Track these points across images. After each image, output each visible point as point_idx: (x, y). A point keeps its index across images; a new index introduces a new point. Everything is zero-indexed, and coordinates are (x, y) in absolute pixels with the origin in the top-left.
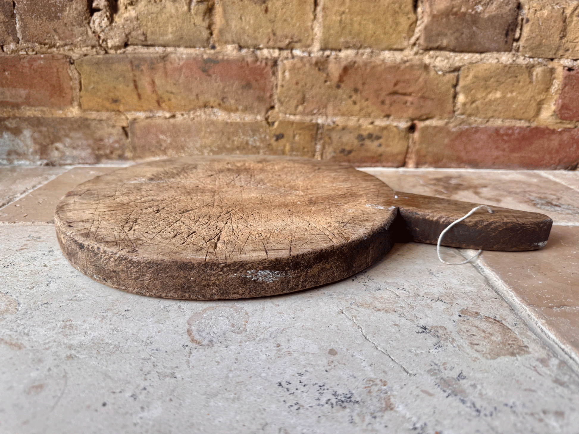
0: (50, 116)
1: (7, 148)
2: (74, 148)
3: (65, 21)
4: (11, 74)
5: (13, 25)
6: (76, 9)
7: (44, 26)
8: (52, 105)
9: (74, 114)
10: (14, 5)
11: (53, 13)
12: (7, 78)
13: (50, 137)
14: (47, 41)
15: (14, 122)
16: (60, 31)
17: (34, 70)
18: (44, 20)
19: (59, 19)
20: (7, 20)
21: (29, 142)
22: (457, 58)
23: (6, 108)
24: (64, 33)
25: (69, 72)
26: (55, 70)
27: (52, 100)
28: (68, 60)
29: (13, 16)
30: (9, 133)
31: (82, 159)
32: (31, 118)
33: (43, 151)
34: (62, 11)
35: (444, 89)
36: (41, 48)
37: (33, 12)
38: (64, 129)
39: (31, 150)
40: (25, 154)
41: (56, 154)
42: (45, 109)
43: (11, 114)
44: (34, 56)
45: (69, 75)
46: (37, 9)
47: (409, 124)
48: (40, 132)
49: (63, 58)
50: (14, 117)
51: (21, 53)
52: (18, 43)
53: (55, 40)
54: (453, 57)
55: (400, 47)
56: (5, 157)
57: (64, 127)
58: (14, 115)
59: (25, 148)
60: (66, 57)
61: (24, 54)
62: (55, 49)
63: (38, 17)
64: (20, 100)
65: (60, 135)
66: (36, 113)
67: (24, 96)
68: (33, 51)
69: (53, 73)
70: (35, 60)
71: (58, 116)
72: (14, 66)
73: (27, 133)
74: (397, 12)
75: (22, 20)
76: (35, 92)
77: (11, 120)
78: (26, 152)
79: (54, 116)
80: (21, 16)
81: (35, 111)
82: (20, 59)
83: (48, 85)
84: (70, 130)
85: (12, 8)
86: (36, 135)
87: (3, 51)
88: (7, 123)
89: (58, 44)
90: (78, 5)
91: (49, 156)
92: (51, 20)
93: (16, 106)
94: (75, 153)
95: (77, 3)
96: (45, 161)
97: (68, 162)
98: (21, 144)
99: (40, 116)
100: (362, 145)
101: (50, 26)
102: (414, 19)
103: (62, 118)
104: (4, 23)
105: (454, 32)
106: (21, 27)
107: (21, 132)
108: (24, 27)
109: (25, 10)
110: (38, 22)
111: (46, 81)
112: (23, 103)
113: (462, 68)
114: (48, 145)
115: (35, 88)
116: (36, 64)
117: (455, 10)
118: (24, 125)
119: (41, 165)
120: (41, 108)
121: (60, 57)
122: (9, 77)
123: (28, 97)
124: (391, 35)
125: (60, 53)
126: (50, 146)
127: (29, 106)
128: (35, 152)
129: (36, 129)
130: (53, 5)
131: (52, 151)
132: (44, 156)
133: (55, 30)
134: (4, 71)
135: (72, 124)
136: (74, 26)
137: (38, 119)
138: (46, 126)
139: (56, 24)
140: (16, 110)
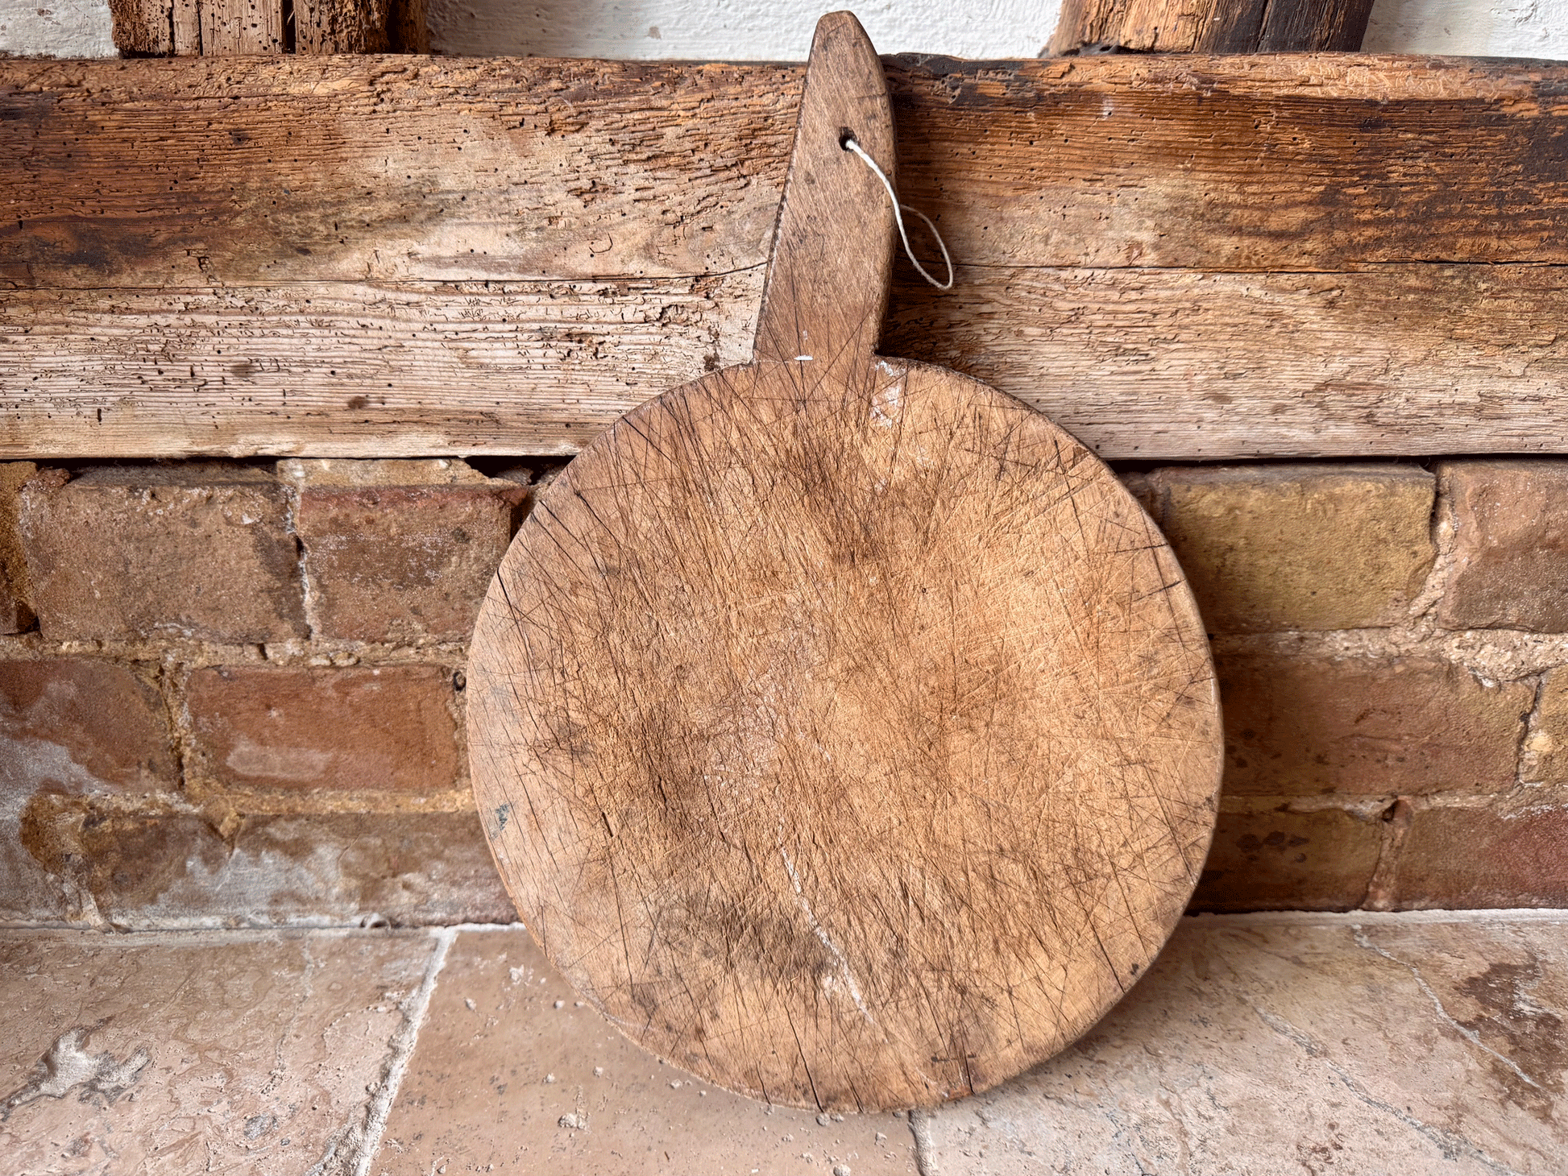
0: (392, 811)
1: (270, 888)
2: (454, 883)
3: (445, 589)
4: (288, 714)
5: (296, 594)
6: (477, 559)
7: (387, 600)
8: (400, 786)
9: (458, 804)
10: (300, 547)
11: (412, 570)
12: (276, 727)
13: (388, 860)
14: (389, 636)
15: (292, 826)
16: (430, 612)
17: (351, 705)
18: (386, 587)
19: (428, 583)
20: (279, 585)
21: (332, 872)
22: (1540, 648)
23: (269, 792)
24: (439, 616)
25: (452, 708)
26: (412, 706)
27: (401, 774)
28: (450, 679)
29: (295, 573)
30: (278, 852)
31: (475, 907)
32: (340, 817)
33: (369, 892)
34: (437, 565)
35: (1494, 723)
36: (372, 650)
37: (356, 568)
38: (429, 841)
39: (335, 891)
40: (317, 898)
41: (405, 897)
42: (378, 794)
43: (284, 807)
44: (353, 673)
45: (450, 715)
46: (367, 564)
47: (1387, 805)
48: (363, 848)
49: (435, 677)
50: (293, 816)
51: (314, 662)
52: (308, 637)
53: (414, 631)
54: (1531, 644)
55: (1379, 622)
56: (265, 908)
57: (429, 834)
58: (291, 810)
59: (320, 886)
60: (444, 671)
61: (325, 667)
62: (412, 651)
63: (371, 579)
64: (308, 776)
65: (416, 854)
66: (350, 805)
67: (321, 767)
68: (350, 656)
69: (406, 712)
70: (356, 683)
71: (413, 810)
72: (297, 696)
73: (327, 852)
74: (1385, 541)
75: (322, 587)
76: (352, 757)
77: (282, 823)
78: (321, 895)
79: (404, 810)
80: (319, 579)
81: (351, 799)
82: (314, 680)
83: (392, 740)
84: (445, 843)
85: (294, 555)
86: (352, 857)
87: (265, 657)
88: (271, 830)
89: (421, 641)
90: (486, 549)
91: (384, 904)
92: (406, 588)
93: (302, 787)
94: (455, 894)
95: (481, 545)
96: (375, 918)
97: (437, 915)
98: (310, 878)
99: (363, 811)
100: (1252, 858)
101: (405, 600)
102: (1431, 554)
103: (425, 815)
104: (270, 591)
105: (1542, 589)
106: (318, 603)
107: (311, 851)
108: (328, 607)
109: (332, 566)
110: (367, 594)
111: (386, 731)
112: (316, 782)
113: (1554, 671)
114: (384, 877)
115: (352, 747)
116: (357, 694)
117: (1551, 535)
118: (317, 833)
119: (362, 925)
120: (366, 793)
121: (426, 673)
122: (281, 722)
123: (331, 768)
124: (1360, 595)
125: (426, 659)
126: (388, 881)
127: (333, 788)
128: (349, 895)
129: (352, 842)
130: (414, 552)
131: (393, 890)
132: (372, 904)
133: (415, 611)
134: (269, 707)
135: (452, 829)
136: (470, 598)
137: (358, 818)
138: (378, 836)
139: (417, 595)
140: (298, 800)
